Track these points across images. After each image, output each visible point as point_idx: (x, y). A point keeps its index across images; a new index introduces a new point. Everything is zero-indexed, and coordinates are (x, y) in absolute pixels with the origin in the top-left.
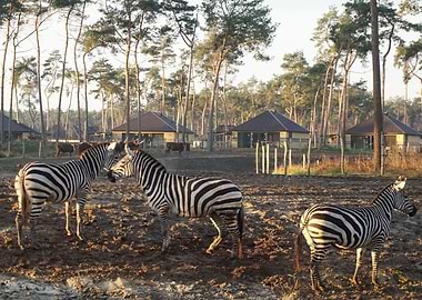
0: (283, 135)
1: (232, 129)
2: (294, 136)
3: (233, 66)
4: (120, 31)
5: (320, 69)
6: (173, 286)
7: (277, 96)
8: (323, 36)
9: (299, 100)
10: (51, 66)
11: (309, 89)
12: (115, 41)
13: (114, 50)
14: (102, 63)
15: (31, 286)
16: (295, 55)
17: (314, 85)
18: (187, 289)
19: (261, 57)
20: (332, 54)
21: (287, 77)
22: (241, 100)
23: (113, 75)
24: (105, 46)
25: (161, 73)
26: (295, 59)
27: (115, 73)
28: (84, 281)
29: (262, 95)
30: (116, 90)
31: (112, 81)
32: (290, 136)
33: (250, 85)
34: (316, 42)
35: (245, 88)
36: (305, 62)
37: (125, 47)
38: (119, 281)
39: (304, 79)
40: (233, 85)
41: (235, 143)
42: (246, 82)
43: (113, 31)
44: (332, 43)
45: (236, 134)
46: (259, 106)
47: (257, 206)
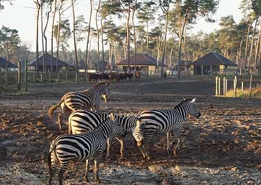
0: (222, 67)
1: (190, 63)
2: (228, 67)
3: (190, 25)
4: (123, 5)
5: (244, 26)
6: (207, 170)
7: (216, 42)
8: (246, 6)
9: (230, 45)
10: (78, 25)
11: (236, 38)
12: (121, 11)
13: (120, 16)
14: (109, 23)
15: (130, 171)
16: (228, 18)
17: (239, 36)
18: (216, 172)
19: (210, 20)
20: (252, 17)
21: (223, 31)
22: (193, 45)
23: (116, 30)
24: (114, 14)
25: (145, 29)
26: (228, 20)
27: (117, 29)
28: (159, 168)
29: (206, 42)
30: (118, 39)
31: (115, 34)
32: (226, 67)
33: (199, 35)
34: (242, 10)
35: (196, 37)
36: (234, 22)
37: (127, 14)
38: (177, 167)
39: (233, 32)
40: (189, 36)
41: (192, 72)
42: (196, 34)
43: (119, 4)
44: (252, 11)
45: (192, 67)
46: (205, 48)
47: (243, 122)
